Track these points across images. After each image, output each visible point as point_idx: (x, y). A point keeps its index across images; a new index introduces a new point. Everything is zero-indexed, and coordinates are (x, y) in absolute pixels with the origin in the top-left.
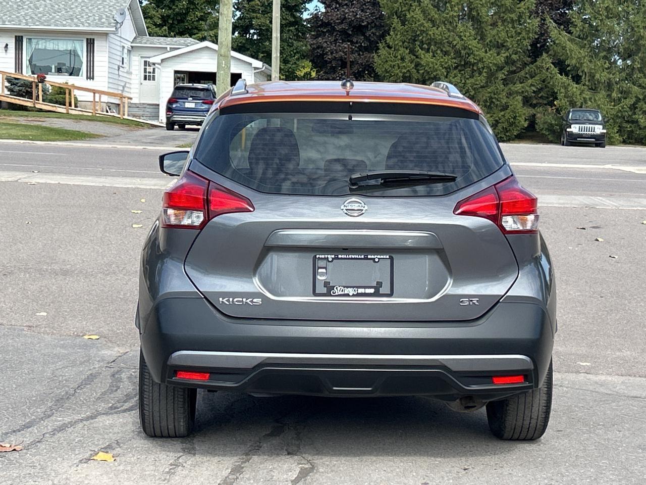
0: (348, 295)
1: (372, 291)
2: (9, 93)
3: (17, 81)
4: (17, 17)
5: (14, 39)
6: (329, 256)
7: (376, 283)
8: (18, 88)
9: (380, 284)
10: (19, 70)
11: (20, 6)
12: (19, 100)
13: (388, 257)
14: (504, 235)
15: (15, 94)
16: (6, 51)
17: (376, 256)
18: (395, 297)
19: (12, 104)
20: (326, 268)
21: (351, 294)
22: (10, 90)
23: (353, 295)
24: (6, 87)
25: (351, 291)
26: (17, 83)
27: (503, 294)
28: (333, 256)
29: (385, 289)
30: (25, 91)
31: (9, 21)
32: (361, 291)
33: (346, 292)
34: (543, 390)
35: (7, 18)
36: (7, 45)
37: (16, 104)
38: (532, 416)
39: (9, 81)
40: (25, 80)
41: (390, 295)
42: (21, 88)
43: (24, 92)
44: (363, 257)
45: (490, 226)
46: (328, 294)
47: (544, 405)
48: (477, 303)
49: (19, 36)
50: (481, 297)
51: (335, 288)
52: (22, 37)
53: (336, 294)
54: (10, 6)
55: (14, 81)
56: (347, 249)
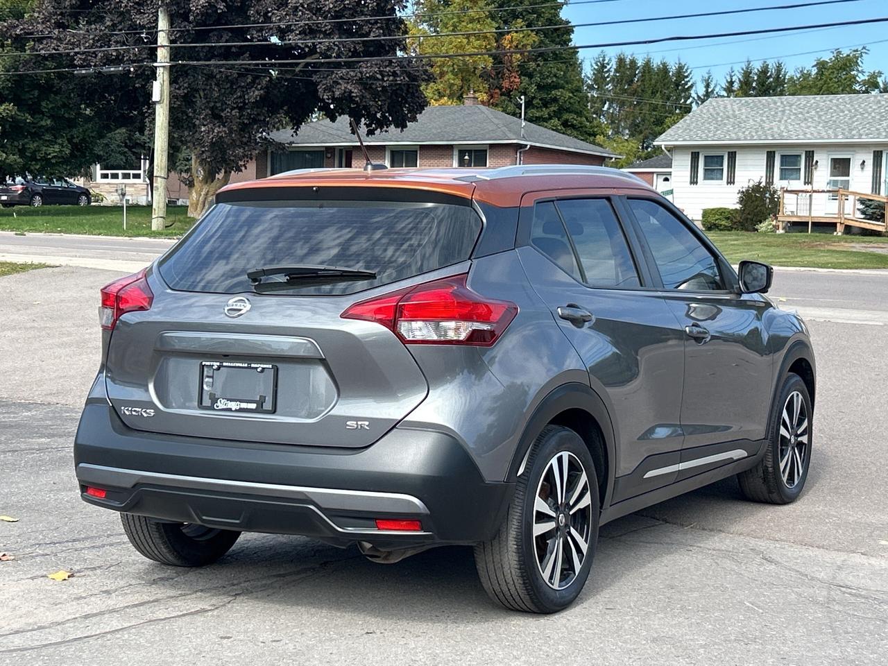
0: (230, 410)
1: (253, 406)
2: (863, 216)
3: (870, 203)
4: (877, 129)
5: (872, 154)
6: (215, 363)
7: (258, 397)
8: (872, 211)
9: (263, 399)
10: (876, 191)
11: (883, 116)
12: (869, 223)
13: (270, 366)
14: (404, 344)
15: (868, 217)
16: (862, 168)
17: (259, 365)
18: (278, 415)
19: (863, 229)
20: (212, 377)
21: (233, 409)
22: (863, 213)
23: (236, 411)
24: (859, 209)
25: (233, 405)
26: (871, 205)
27: (400, 418)
28: (218, 364)
29: (268, 405)
30: (879, 213)
31: (867, 135)
32: (244, 405)
33: (229, 407)
34: (511, 547)
35: (864, 131)
36: (864, 162)
37: (867, 229)
38: (508, 581)
39: (862, 202)
40: (879, 201)
41: (274, 411)
42: (875, 210)
43: (878, 215)
44: (246, 365)
45: (384, 333)
46: (211, 408)
47: (516, 566)
48: (368, 428)
49: (878, 151)
50: (373, 421)
51: (219, 401)
52: (881, 152)
53: (220, 408)
54: (873, 117)
55: (867, 202)
56: (227, 356)
